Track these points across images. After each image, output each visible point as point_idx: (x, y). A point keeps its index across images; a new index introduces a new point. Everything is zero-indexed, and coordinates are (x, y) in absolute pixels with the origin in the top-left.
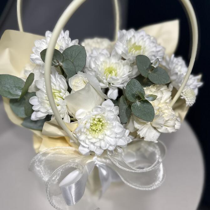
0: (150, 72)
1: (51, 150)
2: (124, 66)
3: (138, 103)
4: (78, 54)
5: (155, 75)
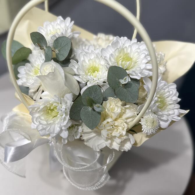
0: (121, 86)
4: (65, 45)
5: (125, 90)
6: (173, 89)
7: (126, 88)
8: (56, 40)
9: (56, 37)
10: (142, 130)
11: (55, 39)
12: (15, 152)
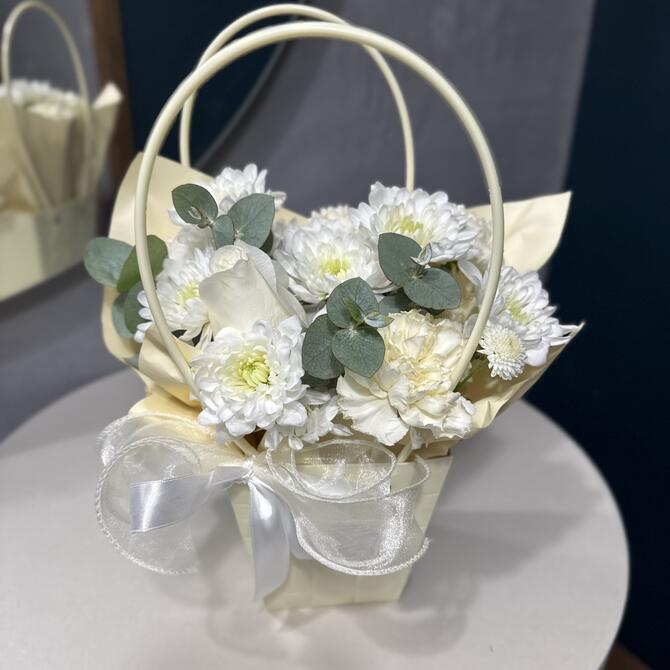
0: (414, 277)
1: (157, 416)
3: (352, 332)
4: (259, 213)
5: (425, 285)
6: (533, 282)
7: (426, 281)
8: (232, 208)
9: (232, 201)
10: (490, 366)
11: (230, 206)
12: (162, 497)
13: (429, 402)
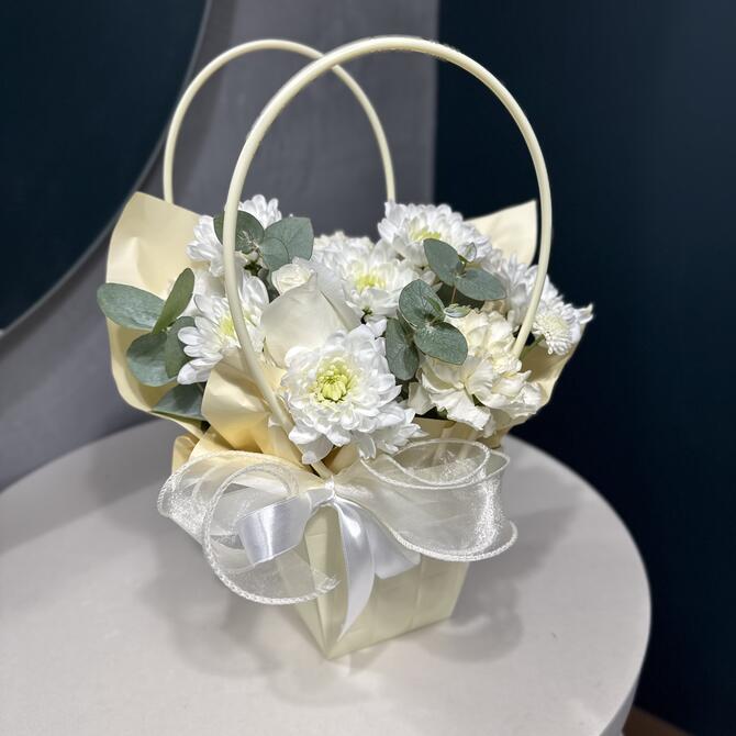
0: (458, 277)
2: (401, 271)
3: (429, 329)
7: (470, 280)
10: (547, 343)
13: (506, 384)
